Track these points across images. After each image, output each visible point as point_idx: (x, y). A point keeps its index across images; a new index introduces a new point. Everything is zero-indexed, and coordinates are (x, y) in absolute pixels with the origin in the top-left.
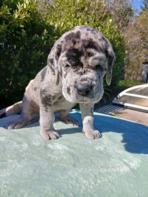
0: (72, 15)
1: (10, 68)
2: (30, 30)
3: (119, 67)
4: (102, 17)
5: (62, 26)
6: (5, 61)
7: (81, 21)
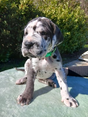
0: (55, 5)
1: (17, 38)
2: (28, 16)
3: (84, 36)
4: (73, 5)
5: (47, 12)
6: (14, 34)
7: (60, 9)
